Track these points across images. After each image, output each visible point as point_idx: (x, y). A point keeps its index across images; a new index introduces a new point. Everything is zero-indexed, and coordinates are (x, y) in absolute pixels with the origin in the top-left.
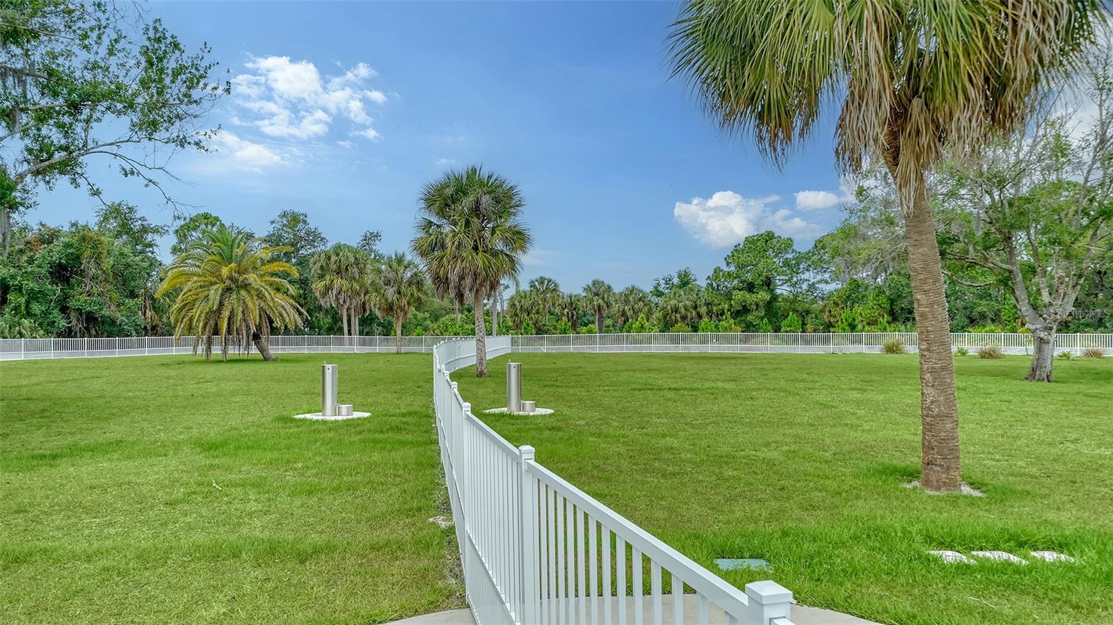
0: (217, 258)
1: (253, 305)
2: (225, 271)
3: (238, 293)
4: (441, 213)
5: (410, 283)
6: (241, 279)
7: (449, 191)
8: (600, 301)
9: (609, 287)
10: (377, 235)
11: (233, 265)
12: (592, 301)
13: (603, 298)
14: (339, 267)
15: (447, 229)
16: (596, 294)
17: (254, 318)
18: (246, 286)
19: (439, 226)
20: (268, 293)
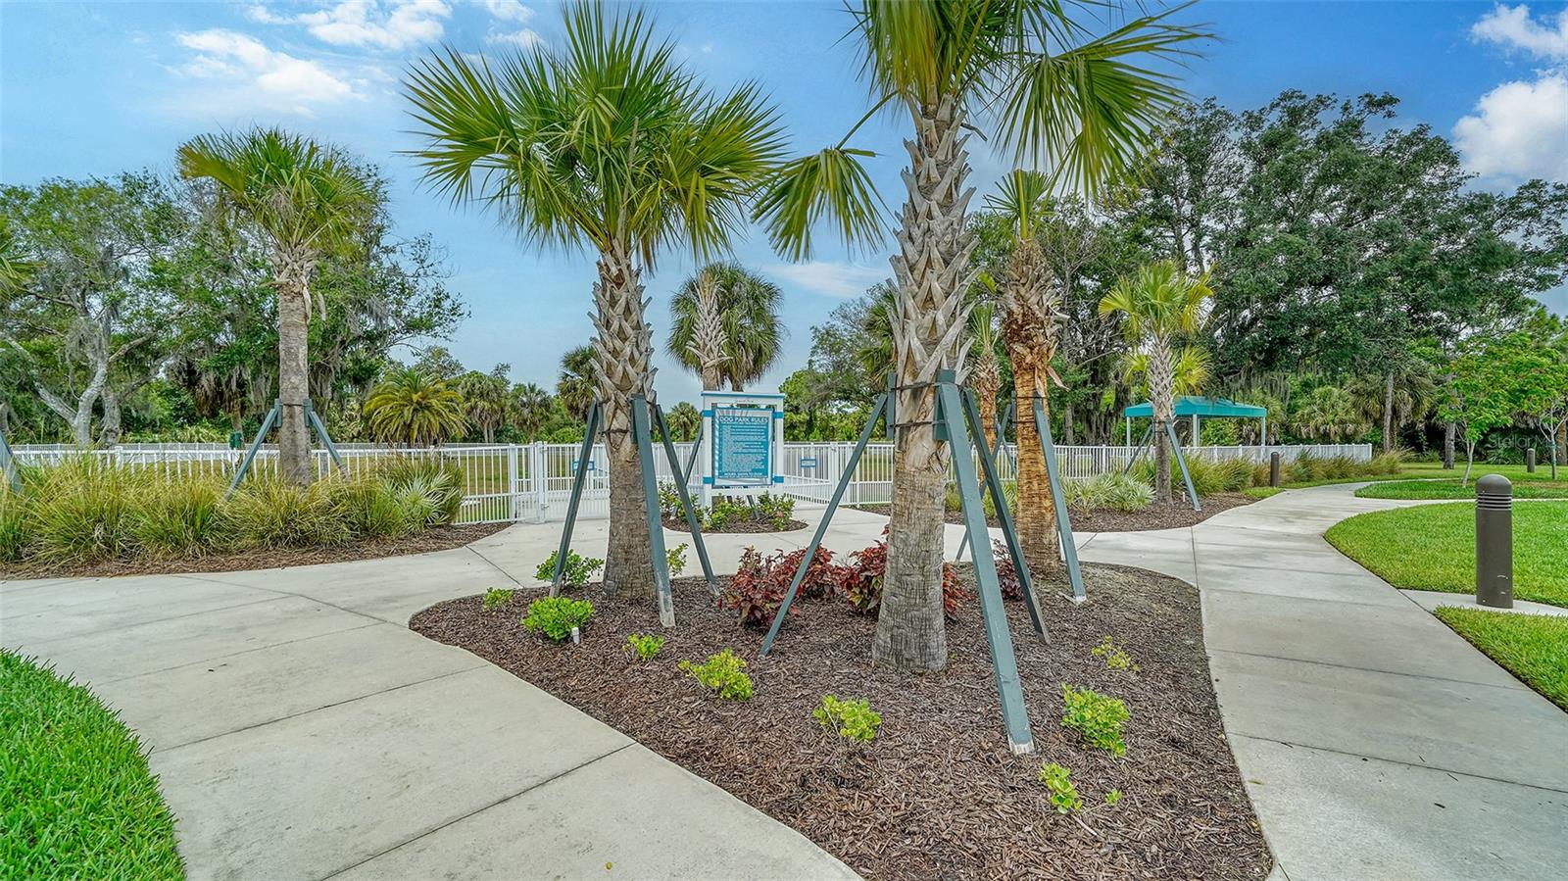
0: (407, 388)
1: (435, 422)
2: (415, 397)
3: (423, 412)
4: (574, 370)
5: (540, 406)
6: (424, 402)
7: (578, 358)
8: (685, 419)
9: (692, 408)
10: (508, 366)
11: (420, 393)
12: (678, 418)
13: (687, 417)
14: (481, 393)
15: (578, 378)
16: (682, 414)
17: (436, 428)
18: (428, 407)
19: (572, 377)
20: (445, 412)
